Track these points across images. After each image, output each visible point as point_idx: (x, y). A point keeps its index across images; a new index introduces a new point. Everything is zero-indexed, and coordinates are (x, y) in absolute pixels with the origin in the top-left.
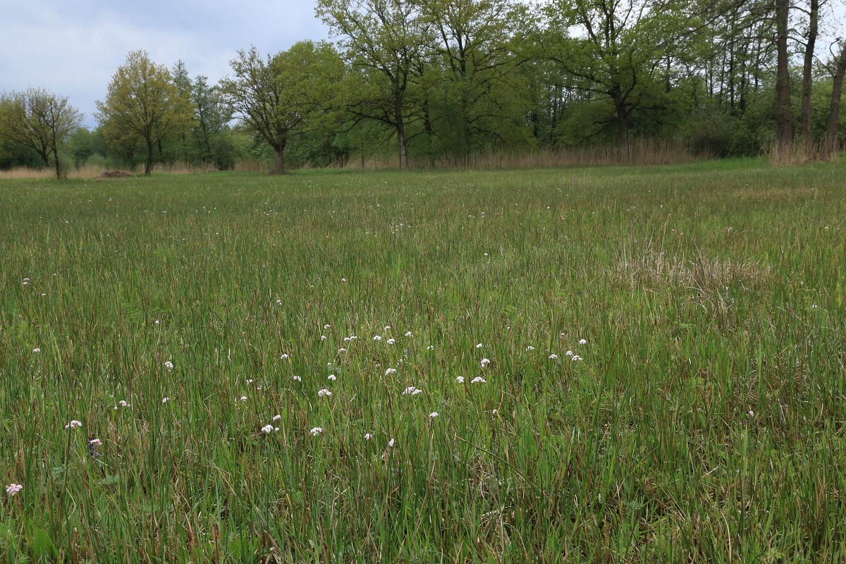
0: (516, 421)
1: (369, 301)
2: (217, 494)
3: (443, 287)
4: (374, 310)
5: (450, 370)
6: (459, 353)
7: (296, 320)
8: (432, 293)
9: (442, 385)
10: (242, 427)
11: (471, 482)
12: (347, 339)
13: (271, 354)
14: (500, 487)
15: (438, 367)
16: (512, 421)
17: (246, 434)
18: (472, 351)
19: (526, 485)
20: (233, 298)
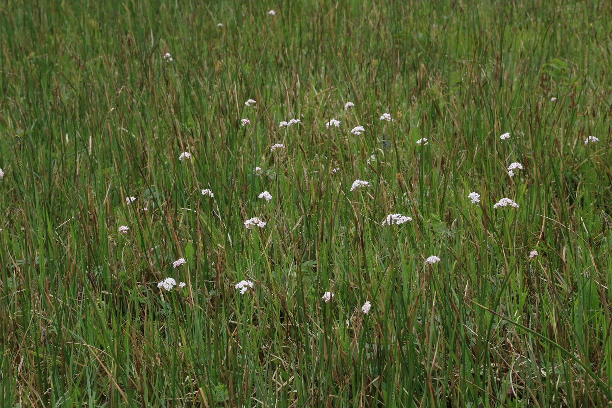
0: (568, 266)
1: (317, 52)
2: (89, 385)
3: (440, 23)
4: (326, 69)
5: (456, 175)
6: (469, 145)
7: (196, 86)
8: (421, 35)
9: (442, 202)
10: (122, 273)
11: (495, 369)
12: (285, 123)
13: (159, 146)
14: (544, 379)
15: (437, 171)
16: (561, 265)
17: (129, 284)
18: (490, 142)
19: (586, 379)
20: (88, 43)
